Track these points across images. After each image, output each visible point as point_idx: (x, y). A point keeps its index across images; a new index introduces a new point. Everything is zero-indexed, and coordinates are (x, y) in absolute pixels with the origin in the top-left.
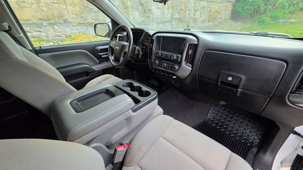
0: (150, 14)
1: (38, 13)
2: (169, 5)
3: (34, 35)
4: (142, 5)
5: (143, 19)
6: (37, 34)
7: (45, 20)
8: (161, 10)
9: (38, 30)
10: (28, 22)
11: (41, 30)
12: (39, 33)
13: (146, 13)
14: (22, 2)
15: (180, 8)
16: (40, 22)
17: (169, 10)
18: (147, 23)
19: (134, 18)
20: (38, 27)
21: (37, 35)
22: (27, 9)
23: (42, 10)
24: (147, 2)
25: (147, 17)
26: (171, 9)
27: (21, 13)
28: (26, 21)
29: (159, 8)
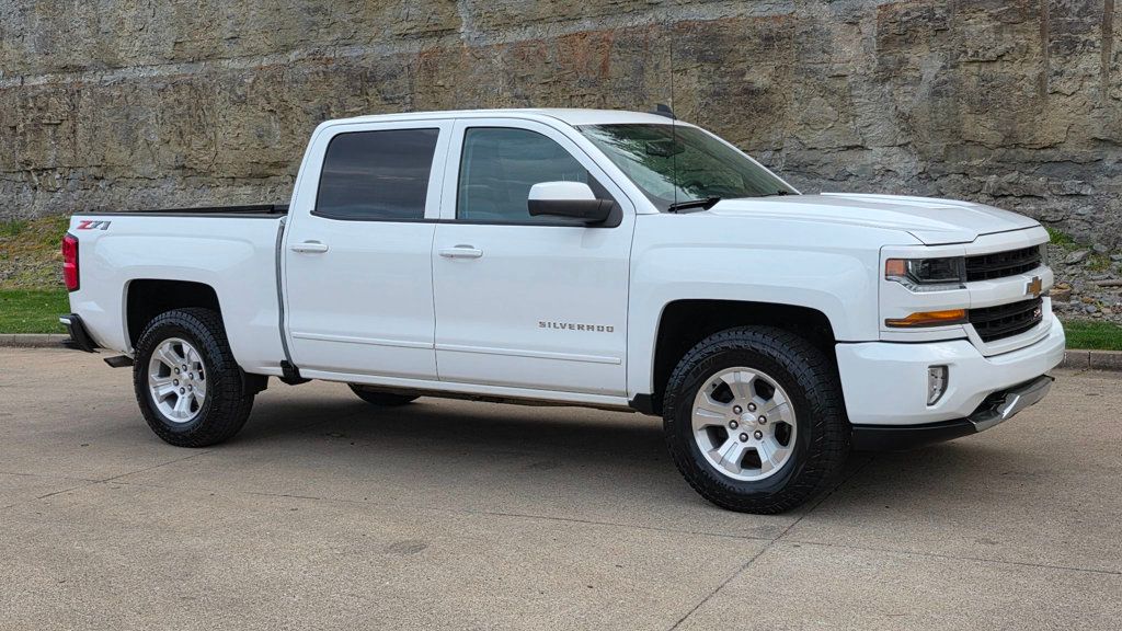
1: (1096, 112)
3: (1047, 210)
6: (1060, 208)
7: (1115, 144)
9: (1073, 192)
10: (1049, 152)
11: (1083, 192)
12: (1071, 202)
14: (1056, 74)
16: (1091, 153)
20: (1078, 178)
21: (1057, 211)
22: (1063, 99)
23: (1114, 99)
27: (1038, 118)
28: (1042, 152)
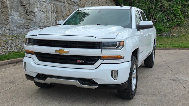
0: (33, 16)
2: (53, 9)
4: (23, 6)
5: (24, 21)
8: (45, 13)
13: (28, 15)
15: (64, 13)
17: (54, 15)
18: (28, 27)
19: (12, 19)
24: (29, 3)
25: (29, 20)
26: (55, 14)
29: (42, 11)
